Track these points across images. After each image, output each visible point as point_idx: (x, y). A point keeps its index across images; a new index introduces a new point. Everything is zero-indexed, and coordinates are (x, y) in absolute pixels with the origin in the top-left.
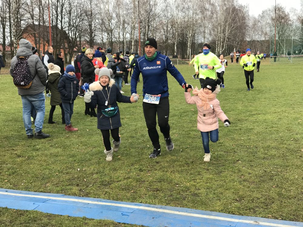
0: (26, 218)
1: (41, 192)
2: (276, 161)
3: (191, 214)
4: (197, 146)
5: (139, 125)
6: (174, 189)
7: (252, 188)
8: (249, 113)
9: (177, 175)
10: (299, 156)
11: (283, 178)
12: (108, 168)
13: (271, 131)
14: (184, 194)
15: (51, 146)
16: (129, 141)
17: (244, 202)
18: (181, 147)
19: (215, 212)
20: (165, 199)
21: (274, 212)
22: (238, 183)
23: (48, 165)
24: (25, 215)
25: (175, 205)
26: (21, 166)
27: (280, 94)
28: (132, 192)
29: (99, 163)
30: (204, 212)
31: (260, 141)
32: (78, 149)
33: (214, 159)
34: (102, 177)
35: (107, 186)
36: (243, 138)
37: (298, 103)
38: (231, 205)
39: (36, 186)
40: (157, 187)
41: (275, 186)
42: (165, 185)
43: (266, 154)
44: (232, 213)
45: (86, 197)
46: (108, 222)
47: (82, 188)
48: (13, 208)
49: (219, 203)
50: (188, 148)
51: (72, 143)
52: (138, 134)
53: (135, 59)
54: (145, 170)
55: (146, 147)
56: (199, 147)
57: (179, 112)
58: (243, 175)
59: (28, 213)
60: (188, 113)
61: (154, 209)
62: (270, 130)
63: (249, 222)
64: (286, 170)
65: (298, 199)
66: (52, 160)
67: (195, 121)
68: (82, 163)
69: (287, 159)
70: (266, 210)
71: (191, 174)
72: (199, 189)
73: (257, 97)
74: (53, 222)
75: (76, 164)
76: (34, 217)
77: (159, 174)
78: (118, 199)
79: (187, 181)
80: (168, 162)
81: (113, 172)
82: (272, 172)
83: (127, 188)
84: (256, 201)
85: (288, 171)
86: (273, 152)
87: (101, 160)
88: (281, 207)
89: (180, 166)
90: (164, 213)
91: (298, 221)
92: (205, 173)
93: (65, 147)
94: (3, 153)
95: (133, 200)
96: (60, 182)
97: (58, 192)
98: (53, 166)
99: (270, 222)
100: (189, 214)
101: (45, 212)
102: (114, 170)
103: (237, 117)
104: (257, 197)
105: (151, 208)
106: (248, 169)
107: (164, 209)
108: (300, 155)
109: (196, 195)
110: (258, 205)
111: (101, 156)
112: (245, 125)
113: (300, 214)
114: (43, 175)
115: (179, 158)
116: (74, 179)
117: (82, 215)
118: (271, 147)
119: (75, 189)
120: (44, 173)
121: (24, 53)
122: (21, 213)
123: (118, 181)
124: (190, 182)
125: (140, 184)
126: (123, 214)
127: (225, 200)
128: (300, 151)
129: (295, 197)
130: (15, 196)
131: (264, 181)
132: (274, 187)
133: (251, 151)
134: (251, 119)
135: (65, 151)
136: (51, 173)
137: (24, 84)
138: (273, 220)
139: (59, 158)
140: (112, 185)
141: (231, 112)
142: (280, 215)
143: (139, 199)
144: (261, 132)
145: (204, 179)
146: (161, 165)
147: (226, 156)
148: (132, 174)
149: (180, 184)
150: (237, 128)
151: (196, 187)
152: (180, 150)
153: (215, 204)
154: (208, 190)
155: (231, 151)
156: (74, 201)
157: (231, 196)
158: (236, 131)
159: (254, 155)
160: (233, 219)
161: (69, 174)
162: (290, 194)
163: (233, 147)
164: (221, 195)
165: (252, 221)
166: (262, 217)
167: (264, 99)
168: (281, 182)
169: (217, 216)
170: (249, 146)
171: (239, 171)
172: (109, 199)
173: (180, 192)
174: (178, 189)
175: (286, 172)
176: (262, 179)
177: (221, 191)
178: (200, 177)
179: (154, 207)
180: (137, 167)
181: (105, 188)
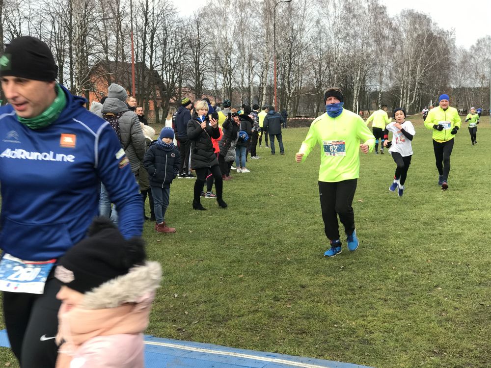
4: (367, 261)
5: (274, 224)
6: (331, 331)
7: (460, 332)
8: (454, 207)
9: (336, 308)
12: (223, 295)
14: (347, 340)
16: (257, 251)
17: (448, 356)
18: (342, 261)
20: (316, 348)
22: (436, 325)
25: (331, 358)
28: (262, 335)
29: (208, 286)
31: (473, 255)
32: (175, 262)
33: (396, 283)
34: (214, 309)
35: (222, 324)
36: (444, 249)
38: (424, 360)
40: (303, 326)
42: (315, 325)
43: (483, 276)
45: (188, 340)
47: (181, 326)
49: (405, 357)
50: (353, 263)
51: (166, 253)
52: (272, 239)
53: (269, 117)
54: (283, 299)
55: (285, 260)
58: (444, 310)
61: (298, 363)
67: (365, 220)
68: (180, 285)
71: (359, 307)
72: (371, 333)
73: (469, 181)
75: (173, 287)
77: (306, 305)
78: (239, 345)
79: (351, 317)
80: (321, 286)
81: (230, 301)
83: (254, 328)
84: (466, 354)
87: (213, 281)
89: (340, 293)
92: (382, 305)
95: (264, 347)
102: (233, 298)
103: (434, 214)
104: (468, 347)
105: (293, 362)
106: (453, 300)
107: (313, 364)
109: (365, 341)
110: (470, 361)
111: (213, 275)
112: (449, 227)
116: (169, 311)
119: (170, 328)
123: (239, 316)
124: (356, 321)
125: (275, 321)
127: (415, 352)
131: (479, 322)
133: (459, 270)
134: (459, 217)
140: (230, 322)
141: (424, 206)
143: (273, 346)
144: (475, 239)
145: (379, 315)
146: (310, 291)
147: (416, 278)
148: (261, 304)
149: (339, 323)
150: (435, 232)
151: (366, 328)
152: (340, 268)
153: (398, 357)
154: (386, 335)
155: (425, 270)
156: (169, 347)
157: (425, 345)
158: (432, 237)
159: (464, 277)
161: (160, 303)
163: (427, 263)
164: (408, 344)
167: (480, 185)
170: (455, 262)
171: (438, 304)
172: (225, 345)
173: (339, 335)
174: (337, 332)
176: (476, 318)
177: (408, 336)
178: (373, 312)
179: (297, 361)
180: (270, 293)
181: (218, 327)
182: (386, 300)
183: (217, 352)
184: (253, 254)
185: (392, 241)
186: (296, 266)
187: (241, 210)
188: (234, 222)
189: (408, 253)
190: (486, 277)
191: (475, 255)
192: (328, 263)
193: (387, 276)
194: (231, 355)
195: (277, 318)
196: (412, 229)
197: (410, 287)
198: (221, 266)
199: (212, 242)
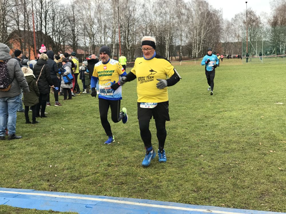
1: (13, 188)
2: (236, 154)
3: (150, 205)
6: (138, 182)
7: (210, 179)
8: (216, 110)
9: (143, 169)
11: (239, 169)
12: (79, 164)
13: (234, 127)
14: (147, 187)
15: (27, 145)
16: (101, 139)
17: (201, 193)
19: (173, 203)
20: (129, 192)
21: (227, 201)
22: (198, 176)
23: (23, 162)
25: (136, 197)
27: (248, 92)
28: (98, 186)
29: (70, 160)
30: (163, 202)
31: (223, 136)
32: (52, 147)
33: (178, 154)
34: (72, 173)
35: (76, 181)
36: (208, 134)
37: (263, 100)
38: (188, 196)
39: (9, 182)
40: (122, 180)
41: (231, 177)
43: (227, 148)
44: (188, 203)
45: (55, 191)
47: (52, 183)
49: (178, 194)
51: (48, 142)
54: (113, 165)
55: (117, 143)
58: (203, 168)
61: (117, 201)
62: (234, 125)
63: (203, 211)
64: (244, 162)
65: (251, 188)
66: (27, 157)
68: (54, 160)
69: (245, 152)
70: (221, 199)
71: (155, 168)
72: (161, 182)
73: (227, 95)
75: (49, 161)
77: (125, 168)
78: (84, 192)
79: (150, 174)
80: (135, 157)
81: (82, 168)
82: (231, 164)
83: (94, 183)
84: (212, 191)
86: (234, 146)
87: (73, 157)
88: (234, 196)
90: (126, 204)
91: (248, 209)
92: (169, 166)
93: (40, 146)
95: (98, 193)
96: (32, 179)
97: (28, 188)
98: (27, 163)
99: (222, 210)
100: (149, 205)
101: (14, 206)
102: (84, 166)
103: (204, 114)
104: (213, 187)
105: (114, 200)
106: (209, 162)
107: (125, 201)
108: (258, 148)
109: (157, 187)
110: (214, 195)
111: (73, 153)
112: (211, 122)
113: (251, 202)
116: (45, 175)
117: (48, 208)
118: (232, 141)
119: (45, 185)
120: (17, 171)
121: (3, 57)
123: (86, 176)
124: (153, 176)
126: (87, 207)
127: (184, 191)
128: (259, 144)
129: (249, 187)
131: (221, 173)
132: (230, 178)
133: (214, 145)
134: (218, 115)
135: (39, 149)
136: (24, 170)
137: (3, 87)
138: (226, 208)
139: (34, 156)
140: (81, 180)
141: (200, 110)
142: (233, 203)
143: (104, 192)
144: (225, 127)
145: (166, 172)
146: (128, 160)
147: (190, 150)
148: (100, 169)
149: (144, 177)
150: (204, 124)
151: (159, 180)
153: (174, 195)
154: (169, 183)
155: (195, 146)
156: (42, 196)
157: (190, 187)
158: (202, 127)
159: (216, 149)
160: (188, 209)
161: (41, 171)
162: (244, 184)
163: (197, 142)
164: (181, 187)
165: (205, 209)
166: (216, 206)
167: (232, 97)
168: (238, 174)
169: (174, 206)
170: (212, 140)
171: (200, 164)
172: (76, 193)
173: (143, 184)
174: (142, 182)
175: (243, 164)
176: (220, 171)
177: (181, 183)
178: (163, 170)
179: (116, 199)
180: (106, 162)
181: (74, 183)
182: (171, 164)
183: (70, 197)
184: (98, 141)
185: (179, 130)
186: (123, 147)
187: (95, 116)
188: (89, 123)
189: (187, 137)
191: (224, 137)
192: (141, 144)
193: (174, 150)
194: (78, 198)
195: (108, 176)
196: (191, 123)
197: (186, 155)
198: (79, 148)
199: (76, 134)
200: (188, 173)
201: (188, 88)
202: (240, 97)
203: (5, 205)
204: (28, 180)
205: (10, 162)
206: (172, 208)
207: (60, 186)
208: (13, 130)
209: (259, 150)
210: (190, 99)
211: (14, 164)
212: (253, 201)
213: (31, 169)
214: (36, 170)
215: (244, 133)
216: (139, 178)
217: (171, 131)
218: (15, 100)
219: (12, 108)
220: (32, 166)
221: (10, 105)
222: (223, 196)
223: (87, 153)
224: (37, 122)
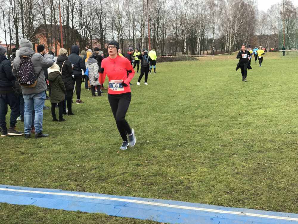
0: (23, 212)
1: (40, 187)
2: (272, 154)
3: (181, 206)
4: (195, 141)
5: (142, 121)
6: (169, 183)
7: (244, 180)
8: (250, 107)
9: (173, 169)
10: (294, 148)
11: (275, 170)
12: (107, 164)
13: (270, 125)
14: (178, 187)
15: (54, 143)
17: (235, 194)
18: (180, 141)
19: (205, 205)
20: (158, 193)
21: (262, 203)
22: (231, 176)
23: (50, 161)
24: (22, 210)
25: (167, 198)
26: (23, 163)
27: (284, 87)
28: (127, 187)
29: (98, 159)
30: (194, 204)
31: (257, 135)
32: (80, 145)
33: (210, 153)
34: (100, 172)
35: (104, 181)
36: (241, 132)
38: (221, 197)
39: (36, 182)
40: (152, 181)
41: (267, 179)
43: (262, 147)
44: (221, 205)
45: (83, 191)
46: (101, 215)
47: (79, 183)
48: (11, 203)
49: (210, 195)
50: (186, 142)
51: (75, 140)
52: (140, 130)
55: (146, 142)
56: (197, 141)
57: (182, 107)
58: (236, 168)
59: (25, 208)
60: (190, 109)
61: (146, 202)
62: (269, 123)
63: (236, 214)
64: (280, 162)
65: (288, 190)
66: (54, 156)
67: (197, 117)
68: (81, 159)
69: (282, 152)
70: (255, 201)
71: (186, 168)
72: (192, 183)
73: (262, 91)
74: (48, 217)
75: (77, 160)
76: (30, 211)
77: (155, 168)
78: (113, 193)
79: (181, 174)
80: (165, 157)
81: (111, 167)
82: (266, 165)
83: (123, 183)
84: (246, 193)
85: (281, 163)
86: (269, 145)
87: (101, 156)
88: (270, 198)
89: (177, 160)
90: (155, 206)
91: (285, 212)
92: (200, 166)
93: (68, 144)
94: (8, 151)
95: (127, 194)
96: (59, 178)
97: (56, 187)
98: (54, 162)
99: (256, 213)
100: (179, 206)
101: (41, 207)
102: (112, 165)
103: (238, 112)
104: (248, 189)
105: (143, 202)
106: (243, 162)
107: (155, 202)
109: (188, 188)
110: (248, 196)
111: (101, 152)
112: (245, 119)
113: (287, 205)
114: (44, 172)
115: (176, 152)
116: (73, 175)
117: (76, 209)
118: (267, 140)
119: (73, 184)
120: (44, 170)
121: (27, 53)
122: (18, 208)
123: (115, 176)
124: (184, 176)
126: (116, 208)
127: (216, 193)
128: (296, 143)
129: (285, 189)
130: (15, 192)
131: (256, 174)
132: (265, 179)
133: (248, 144)
134: (252, 113)
135: (67, 148)
136: (51, 169)
137: (30, 83)
138: (261, 211)
139: (61, 155)
140: (109, 180)
141: (233, 107)
142: (268, 206)
143: (133, 193)
144: (260, 125)
145: (198, 172)
146: (158, 159)
147: (222, 150)
148: (129, 169)
149: (174, 178)
150: (237, 122)
151: (190, 180)
152: (178, 145)
153: (206, 196)
154: (201, 183)
155: (228, 145)
156: (70, 196)
157: (222, 188)
158: (235, 125)
159: (250, 148)
160: (221, 211)
161: (68, 170)
162: (280, 185)
163: (230, 141)
164: (213, 188)
165: (239, 212)
166: (249, 208)
167: (268, 93)
168: (273, 174)
169: (206, 208)
170: (246, 139)
171: (233, 164)
172: (104, 193)
173: (173, 185)
174: (172, 183)
175: (280, 165)
176: (254, 172)
177: (213, 184)
178: (195, 171)
179: (145, 201)
180: (135, 162)
181: (102, 183)
182: (203, 163)
183: (98, 198)
185: (211, 129)
186: (152, 145)
189: (220, 136)
190: (263, 148)
191: (259, 135)
192: (171, 143)
193: (206, 149)
194: (107, 199)
195: (137, 176)
196: (224, 121)
197: (218, 155)
198: (107, 147)
199: (103, 133)
200: (220, 174)
201: (220, 84)
202: (276, 94)
203: (32, 205)
204: (55, 180)
205: (37, 161)
206: (203, 210)
207: (88, 186)
208: (40, 128)
209: (296, 149)
210: (222, 95)
211: (41, 163)
212: (289, 204)
213: (58, 168)
214: (64, 170)
215: (280, 132)
216: (170, 178)
217: (202, 129)
218: (41, 97)
219: (38, 105)
220: (59, 165)
221: (36, 102)
222: (258, 198)
223: (115, 152)
224: (64, 120)
